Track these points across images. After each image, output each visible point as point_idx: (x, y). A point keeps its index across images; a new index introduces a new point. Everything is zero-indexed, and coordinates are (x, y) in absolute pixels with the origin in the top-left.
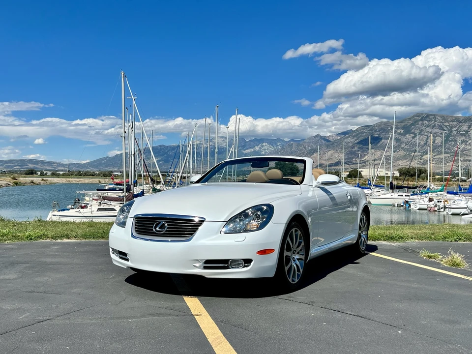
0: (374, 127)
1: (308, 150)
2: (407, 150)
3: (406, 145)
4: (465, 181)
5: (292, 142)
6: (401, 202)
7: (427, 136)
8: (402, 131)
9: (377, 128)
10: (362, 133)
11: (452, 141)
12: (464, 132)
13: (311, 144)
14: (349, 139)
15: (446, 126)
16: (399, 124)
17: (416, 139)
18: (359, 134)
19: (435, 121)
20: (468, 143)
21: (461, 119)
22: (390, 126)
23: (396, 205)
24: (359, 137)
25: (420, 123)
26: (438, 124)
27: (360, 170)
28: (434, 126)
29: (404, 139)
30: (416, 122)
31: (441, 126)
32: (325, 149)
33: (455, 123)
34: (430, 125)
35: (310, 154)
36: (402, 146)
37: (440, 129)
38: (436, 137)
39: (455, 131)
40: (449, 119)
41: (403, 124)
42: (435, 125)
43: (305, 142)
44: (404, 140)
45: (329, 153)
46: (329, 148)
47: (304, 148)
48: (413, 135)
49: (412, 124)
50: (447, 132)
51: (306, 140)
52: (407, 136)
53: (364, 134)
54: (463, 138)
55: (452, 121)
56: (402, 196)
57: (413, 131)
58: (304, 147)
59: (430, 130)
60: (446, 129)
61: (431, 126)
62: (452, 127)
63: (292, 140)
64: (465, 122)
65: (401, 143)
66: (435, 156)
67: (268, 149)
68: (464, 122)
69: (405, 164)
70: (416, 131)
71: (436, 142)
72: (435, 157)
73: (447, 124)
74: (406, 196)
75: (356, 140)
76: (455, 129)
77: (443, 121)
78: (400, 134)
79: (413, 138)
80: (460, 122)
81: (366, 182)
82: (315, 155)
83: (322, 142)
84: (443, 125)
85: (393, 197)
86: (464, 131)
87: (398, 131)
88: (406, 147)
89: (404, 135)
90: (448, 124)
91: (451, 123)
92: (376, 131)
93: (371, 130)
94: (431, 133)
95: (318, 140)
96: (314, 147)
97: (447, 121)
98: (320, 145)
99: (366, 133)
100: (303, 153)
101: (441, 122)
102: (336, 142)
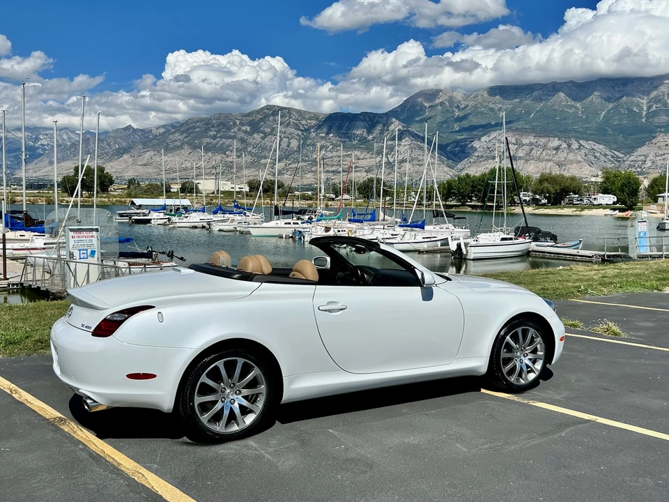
0: (210, 119)
1: (114, 148)
2: (255, 156)
3: (254, 148)
4: (333, 199)
5: (88, 136)
6: (290, 232)
7: (281, 137)
8: (248, 128)
9: (214, 121)
10: (194, 127)
11: (310, 145)
12: (323, 135)
13: (119, 140)
14: (176, 135)
15: (303, 125)
16: (244, 118)
17: (266, 140)
18: (189, 129)
19: (290, 118)
20: (328, 149)
21: (321, 117)
22: (232, 120)
23: (284, 236)
24: (190, 134)
25: (271, 118)
26: (293, 122)
27: (197, 182)
28: (288, 125)
29: (250, 140)
30: (266, 117)
31: (297, 125)
32: (140, 149)
33: (313, 122)
34: (284, 123)
35: (117, 155)
36: (249, 150)
37: (295, 129)
38: (291, 139)
39: (314, 132)
40: (307, 116)
41: (250, 119)
42: (290, 122)
43: (109, 137)
45: (148, 155)
46: (147, 148)
47: (108, 145)
48: (263, 135)
49: (261, 120)
50: (305, 133)
51: (110, 134)
52: (255, 135)
53: (198, 130)
54: (323, 142)
55: (310, 119)
56: (290, 223)
57: (262, 129)
59: (284, 130)
60: (303, 129)
62: (310, 127)
63: (87, 132)
64: (325, 121)
65: (247, 145)
66: (290, 164)
69: (253, 174)
70: (266, 129)
71: (292, 145)
72: (290, 166)
73: (304, 122)
75: (186, 137)
76: (314, 129)
77: (300, 119)
78: (246, 132)
79: (263, 138)
80: (320, 121)
81: (212, 200)
82: (126, 157)
83: (136, 138)
84: (300, 123)
85: (279, 225)
86: (324, 133)
87: (244, 128)
88: (254, 151)
89: (250, 133)
90: (306, 123)
91: (309, 121)
92: (213, 126)
93: (207, 124)
94: (284, 133)
95: (130, 135)
96: (124, 144)
97: (304, 118)
98: (133, 142)
99: (200, 127)
100: (107, 153)
101: (298, 120)
102: (157, 139)
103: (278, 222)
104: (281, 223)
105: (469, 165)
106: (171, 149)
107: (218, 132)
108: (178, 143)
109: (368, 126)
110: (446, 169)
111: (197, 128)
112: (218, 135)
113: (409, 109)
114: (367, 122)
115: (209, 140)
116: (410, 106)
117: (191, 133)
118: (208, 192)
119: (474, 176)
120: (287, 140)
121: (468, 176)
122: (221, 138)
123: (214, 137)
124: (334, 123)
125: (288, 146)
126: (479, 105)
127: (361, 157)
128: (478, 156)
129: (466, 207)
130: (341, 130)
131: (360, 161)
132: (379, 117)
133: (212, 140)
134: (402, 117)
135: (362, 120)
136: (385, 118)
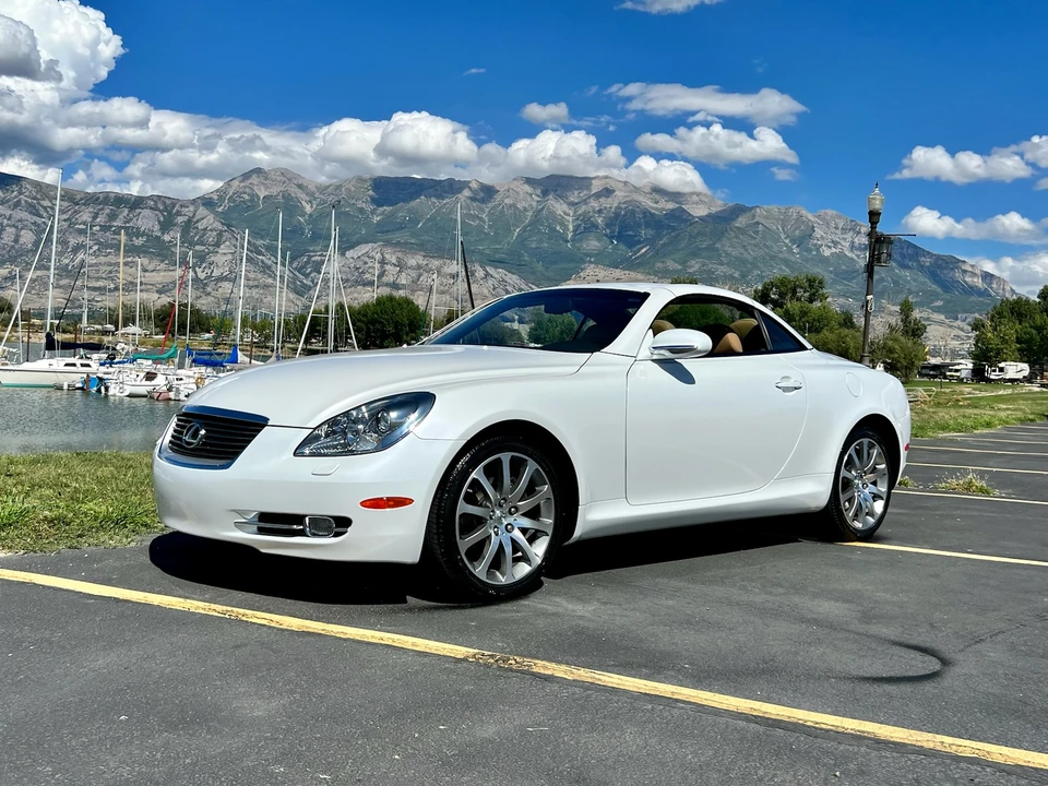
6: (77, 380)
7: (2, 224)
12: (82, 227)
15: (45, 208)
19: (20, 193)
20: (91, 251)
21: (78, 197)
23: (65, 387)
26: (26, 202)
28: (17, 205)
31: (34, 207)
33: (66, 204)
34: (8, 201)
37: (31, 213)
38: (22, 229)
39: (65, 220)
40: (51, 192)
42: (19, 201)
50: (47, 221)
54: (81, 239)
56: (74, 365)
59: (8, 213)
60: (45, 214)
61: (12, 203)
64: (86, 204)
68: (84, 204)
71: (22, 240)
74: (82, 365)
76: (65, 217)
77: (39, 196)
80: (77, 204)
84: (39, 204)
85: (54, 368)
86: (84, 223)
90: (50, 205)
94: (9, 219)
97: (46, 195)
101: (35, 198)
103: (51, 361)
104: (60, 362)
105: (328, 291)
109: (162, 219)
110: (292, 295)
113: (231, 196)
114: (161, 211)
116: (234, 194)
120: (13, 230)
124: (102, 209)
125: (16, 241)
126: (342, 202)
127: (150, 267)
128: (341, 279)
130: (114, 221)
131: (147, 274)
132: (181, 206)
134: (220, 210)
135: (151, 208)
136: (192, 208)
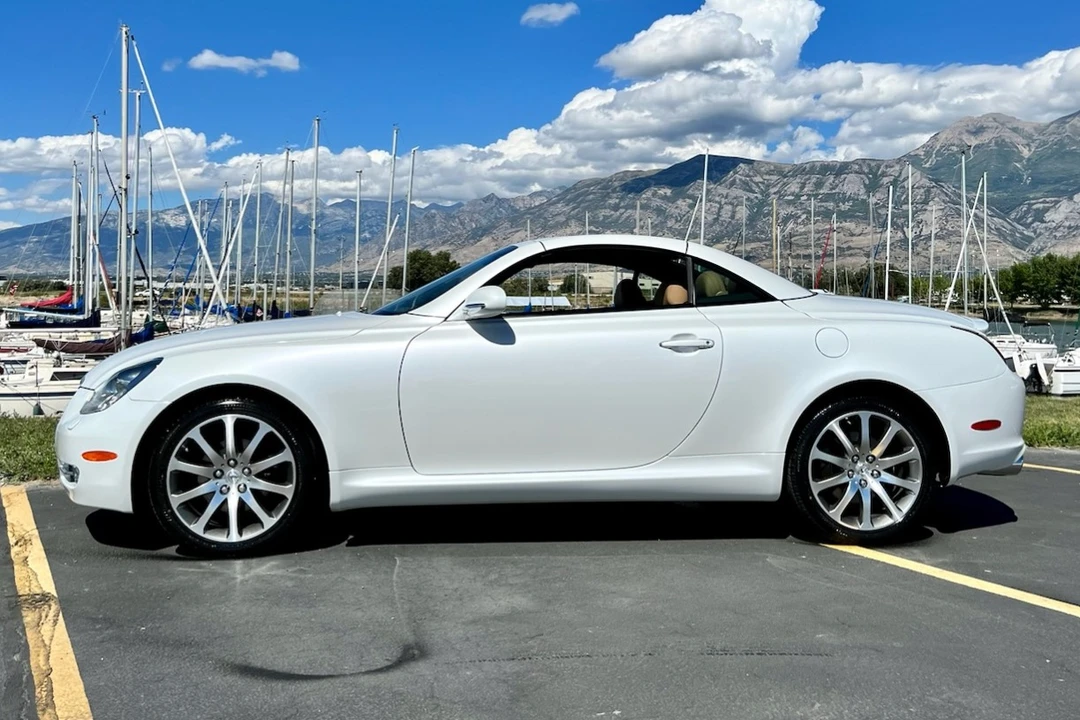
0: (610, 180)
1: (469, 228)
2: (679, 233)
3: (677, 221)
5: (433, 211)
7: (720, 203)
8: (669, 192)
9: (616, 183)
10: (585, 194)
11: (768, 214)
12: (791, 198)
13: (476, 216)
14: (560, 205)
15: (757, 184)
16: (662, 177)
18: (578, 196)
19: (735, 173)
20: (800, 221)
21: (787, 170)
22: (644, 180)
24: (579, 204)
26: (740, 180)
27: (587, 275)
28: (733, 184)
29: (671, 209)
30: (697, 173)
31: (747, 184)
32: (507, 228)
33: (775, 178)
34: (725, 181)
35: (473, 238)
36: (669, 224)
37: (744, 190)
38: (737, 205)
39: (775, 193)
40: (763, 169)
41: (671, 177)
42: (734, 180)
43: (463, 211)
44: (673, 210)
46: (517, 226)
48: (691, 201)
49: (689, 178)
50: (759, 196)
51: (464, 208)
52: (680, 202)
53: (591, 196)
54: (791, 210)
55: (768, 173)
57: (690, 192)
58: (462, 223)
59: (725, 192)
60: (757, 190)
61: (727, 183)
62: (768, 186)
63: (433, 206)
64: (794, 176)
65: (667, 218)
67: (378, 225)
68: (791, 176)
70: (697, 192)
71: (738, 216)
73: (758, 179)
75: (574, 209)
76: (775, 190)
77: (751, 174)
78: (665, 198)
80: (785, 176)
82: (485, 240)
83: (501, 212)
84: (751, 180)
86: (792, 194)
87: (662, 192)
88: (677, 226)
89: (672, 200)
90: (761, 180)
91: (767, 177)
92: (614, 191)
93: (605, 188)
94: (726, 197)
95: (492, 208)
96: (484, 222)
97: (758, 172)
98: (496, 218)
99: (594, 193)
100: (459, 236)
101: (748, 176)
102: (531, 214)
105: (1054, 242)
106: (551, 228)
107: (622, 199)
108: (562, 219)
109: (867, 182)
110: (1011, 249)
111: (591, 193)
112: (622, 204)
113: (939, 150)
114: (866, 174)
115: (607, 212)
116: (941, 147)
117: (581, 202)
118: (603, 290)
119: (1062, 258)
120: (729, 207)
121: (1050, 257)
122: (626, 208)
123: (616, 208)
124: (809, 179)
125: (733, 217)
126: (1066, 141)
127: (858, 231)
128: (1070, 227)
129: (1051, 312)
130: (821, 188)
131: (854, 238)
132: (887, 167)
133: (613, 212)
134: (927, 165)
135: (856, 172)
136: (897, 168)
